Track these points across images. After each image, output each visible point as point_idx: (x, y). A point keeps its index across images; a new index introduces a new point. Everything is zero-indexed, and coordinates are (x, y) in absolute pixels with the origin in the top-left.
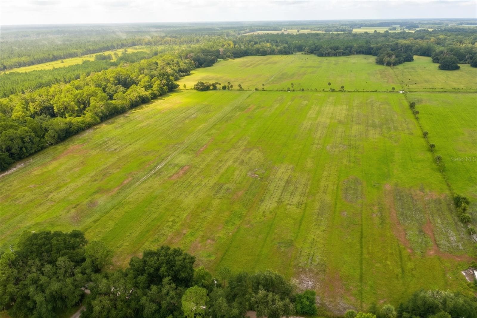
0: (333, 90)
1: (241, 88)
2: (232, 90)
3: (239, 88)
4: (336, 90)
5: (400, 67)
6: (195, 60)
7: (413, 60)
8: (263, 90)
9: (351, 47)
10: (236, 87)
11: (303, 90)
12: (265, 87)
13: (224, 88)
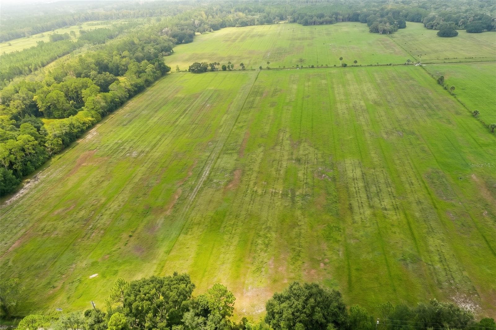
0: (345, 66)
1: (243, 67)
2: (232, 70)
3: (241, 67)
4: (348, 65)
7: (407, 26)
8: (269, 69)
10: (237, 66)
11: (313, 67)
12: (270, 66)
13: (224, 69)
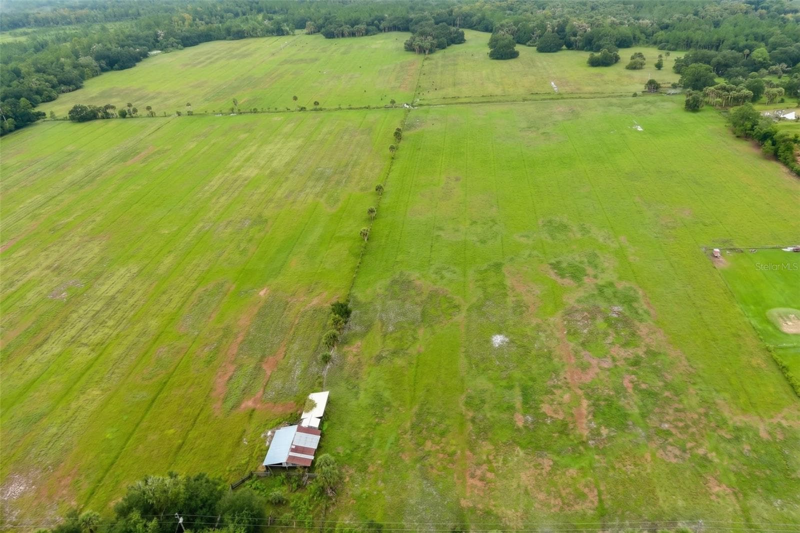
0: (303, 109)
1: (152, 112)
2: (135, 117)
3: (148, 112)
4: (306, 108)
5: (438, 55)
6: (98, 58)
7: (465, 40)
8: (190, 114)
9: (382, 19)
11: (256, 111)
13: (123, 115)
